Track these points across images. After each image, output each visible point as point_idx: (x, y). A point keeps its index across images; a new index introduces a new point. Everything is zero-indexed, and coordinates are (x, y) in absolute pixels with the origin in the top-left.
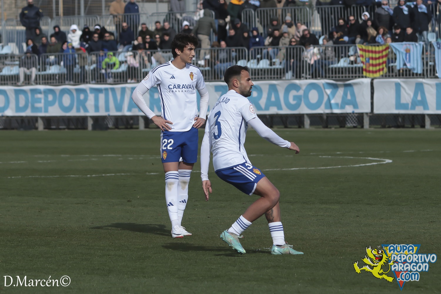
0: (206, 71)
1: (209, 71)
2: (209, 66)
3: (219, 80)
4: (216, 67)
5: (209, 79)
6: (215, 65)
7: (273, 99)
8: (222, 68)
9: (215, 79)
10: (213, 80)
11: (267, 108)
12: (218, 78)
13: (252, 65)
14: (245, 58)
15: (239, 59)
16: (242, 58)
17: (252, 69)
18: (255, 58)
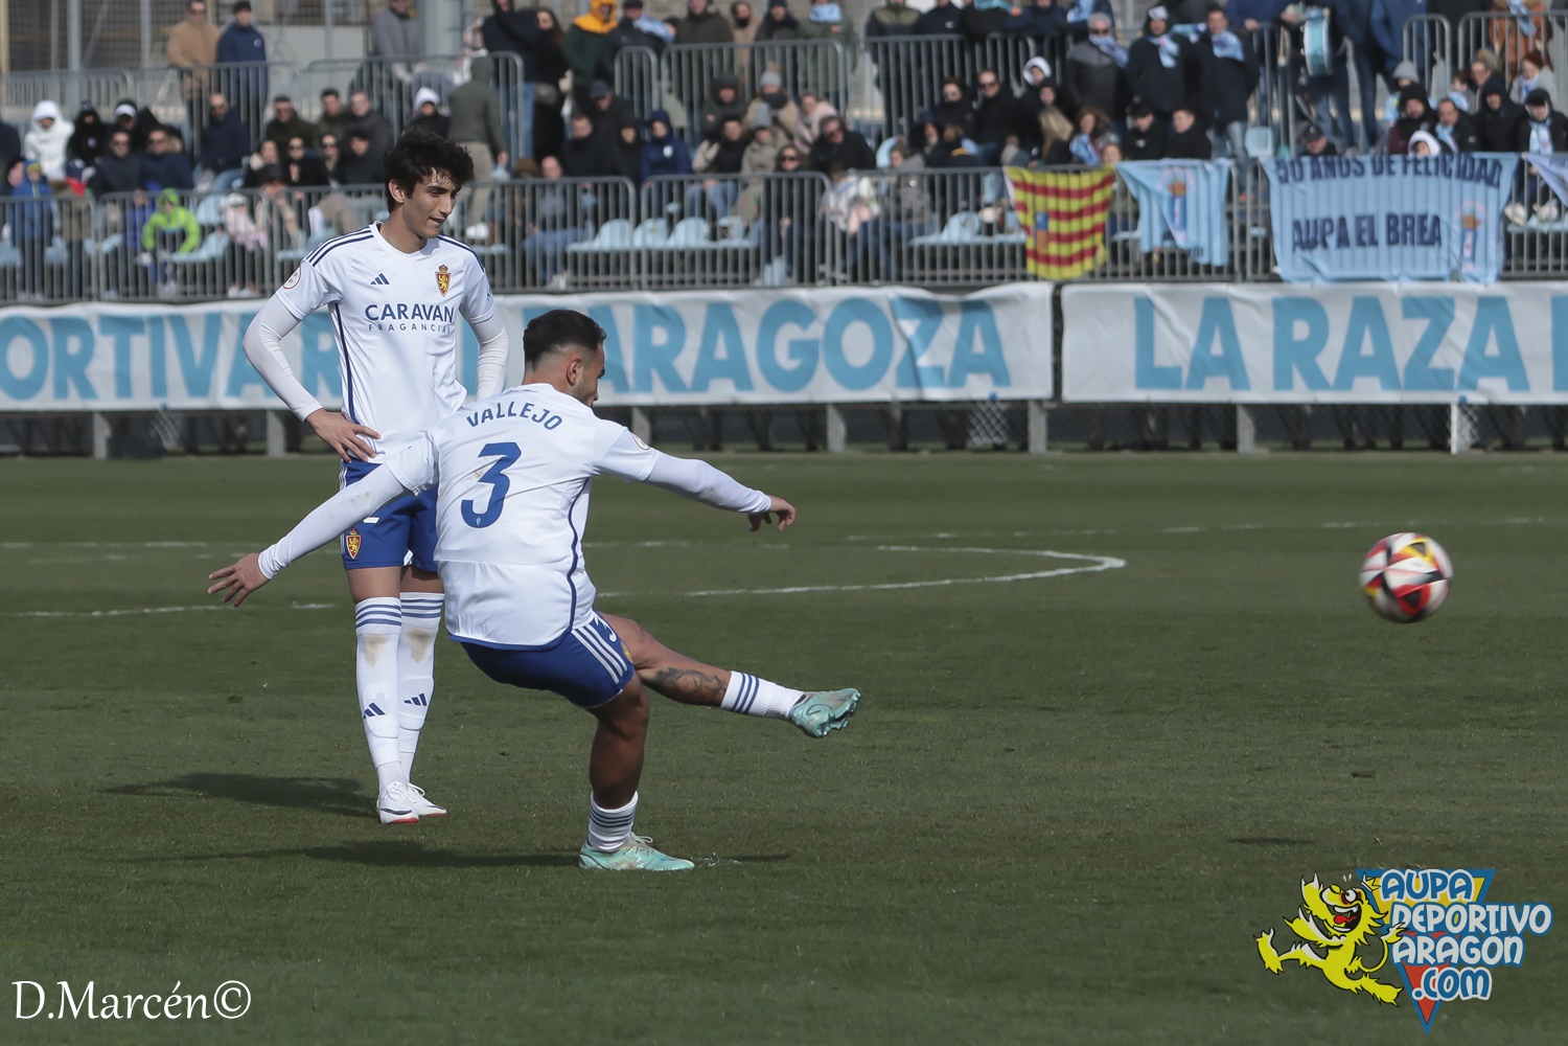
2: (503, 240)
4: (528, 244)
5: (504, 286)
6: (524, 236)
7: (721, 352)
8: (549, 249)
9: (524, 284)
10: (519, 288)
11: (701, 384)
12: (534, 283)
13: (649, 236)
14: (627, 216)
15: (606, 219)
16: (617, 216)
17: (649, 252)
18: (660, 215)
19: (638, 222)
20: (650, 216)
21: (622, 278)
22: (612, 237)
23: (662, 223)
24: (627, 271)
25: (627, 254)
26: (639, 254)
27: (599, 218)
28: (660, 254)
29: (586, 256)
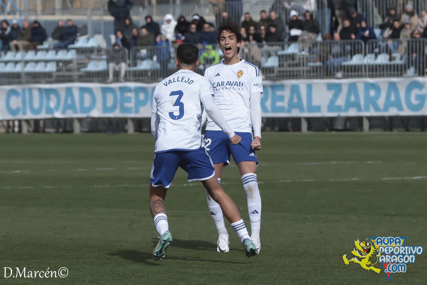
0: (317, 67)
1: (320, 67)
2: (320, 61)
3: (332, 77)
4: (328, 62)
5: (320, 76)
6: (327, 59)
7: (393, 98)
8: (336, 64)
9: (327, 75)
10: (325, 77)
11: (386, 109)
12: (331, 75)
13: (369, 60)
14: (361, 53)
15: (355, 54)
16: (358, 53)
17: (369, 65)
18: (372, 52)
19: (365, 55)
20: (369, 53)
21: (360, 73)
22: (356, 60)
23: (373, 56)
24: (362, 71)
25: (362, 66)
26: (365, 66)
27: (352, 53)
28: (373, 66)
29: (348, 66)
